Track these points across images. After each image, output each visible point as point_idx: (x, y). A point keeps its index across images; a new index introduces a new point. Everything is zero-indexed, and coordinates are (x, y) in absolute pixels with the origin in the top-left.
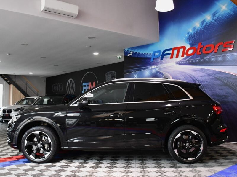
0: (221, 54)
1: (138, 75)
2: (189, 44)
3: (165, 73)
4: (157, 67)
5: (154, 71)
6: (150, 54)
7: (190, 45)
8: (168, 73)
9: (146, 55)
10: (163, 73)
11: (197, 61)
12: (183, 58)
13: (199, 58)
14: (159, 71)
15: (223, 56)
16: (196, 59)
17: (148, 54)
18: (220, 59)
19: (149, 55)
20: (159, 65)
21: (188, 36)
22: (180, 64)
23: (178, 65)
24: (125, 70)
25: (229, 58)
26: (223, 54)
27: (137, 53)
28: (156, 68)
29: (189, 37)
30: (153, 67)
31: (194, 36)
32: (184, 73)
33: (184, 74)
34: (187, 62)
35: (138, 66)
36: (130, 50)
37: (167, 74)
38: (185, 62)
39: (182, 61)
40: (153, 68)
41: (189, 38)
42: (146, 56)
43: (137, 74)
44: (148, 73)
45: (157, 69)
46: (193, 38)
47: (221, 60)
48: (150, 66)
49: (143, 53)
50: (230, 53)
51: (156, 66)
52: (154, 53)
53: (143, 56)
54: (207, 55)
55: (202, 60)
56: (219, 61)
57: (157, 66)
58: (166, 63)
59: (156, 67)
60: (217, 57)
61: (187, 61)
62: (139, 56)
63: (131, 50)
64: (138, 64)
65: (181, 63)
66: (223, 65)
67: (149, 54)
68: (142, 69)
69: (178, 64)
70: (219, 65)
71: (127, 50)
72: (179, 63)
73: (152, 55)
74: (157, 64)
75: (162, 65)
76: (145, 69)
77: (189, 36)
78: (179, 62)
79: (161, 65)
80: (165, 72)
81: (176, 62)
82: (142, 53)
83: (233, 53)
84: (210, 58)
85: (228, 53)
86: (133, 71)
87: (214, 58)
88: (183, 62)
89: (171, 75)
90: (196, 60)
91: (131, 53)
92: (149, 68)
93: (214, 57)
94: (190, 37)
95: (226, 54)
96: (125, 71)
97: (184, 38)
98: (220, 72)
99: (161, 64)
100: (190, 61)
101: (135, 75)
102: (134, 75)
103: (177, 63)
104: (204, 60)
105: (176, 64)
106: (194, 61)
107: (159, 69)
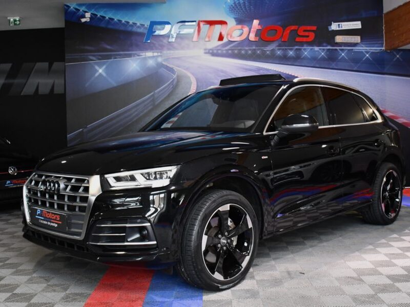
0: (294, 46)
1: (106, 67)
2: (235, 18)
3: (180, 69)
4: (159, 54)
5: (151, 63)
6: (143, 25)
7: (236, 21)
8: (187, 69)
9: (132, 26)
10: (175, 68)
11: (250, 52)
12: (221, 42)
13: (254, 48)
14: (164, 63)
15: (297, 49)
16: (247, 48)
17: (135, 24)
18: (291, 53)
19: (138, 27)
20: (165, 52)
21: (233, 2)
22: (213, 54)
23: (210, 55)
24: (66, 55)
25: (306, 53)
26: (297, 45)
27: (104, 17)
28: (158, 56)
29: (233, 5)
30: (149, 54)
31: (245, 5)
32: (222, 71)
33: (222, 74)
34: (230, 52)
35: (109, 47)
36: (82, 9)
37: (184, 71)
38: (224, 52)
39: (219, 48)
40: (150, 57)
41: (233, 8)
42: (130, 29)
43: (104, 67)
44: (135, 65)
45: (160, 60)
46: (242, 9)
47: (293, 55)
48: (141, 50)
49: (123, 21)
50: (307, 46)
51: (158, 52)
52: (153, 24)
53: (122, 28)
54: (269, 44)
55: (258, 52)
56: (289, 57)
57: (161, 52)
58: (183, 48)
59: (156, 54)
60: (286, 49)
61: (229, 50)
62: (110, 27)
63: (86, 10)
64: (109, 45)
65: (215, 51)
66: (296, 64)
67: (138, 24)
68: (119, 55)
69: (208, 53)
70: (290, 63)
71: (73, 6)
72: (211, 51)
73: (146, 28)
74: (160, 49)
75: (172, 52)
76: (130, 56)
77: (235, 3)
78: (211, 49)
79: (168, 52)
80: (179, 67)
81: (205, 49)
82: (120, 21)
83: (313, 47)
84: (273, 50)
85: (305, 45)
86: (91, 58)
87: (281, 51)
88: (220, 52)
89: (193, 74)
90: (246, 51)
91: (88, 15)
92: (138, 56)
93: (280, 49)
94: (236, 5)
95: (303, 46)
96: (66, 57)
97: (224, 6)
98: (291, 75)
99: (169, 49)
100: (236, 52)
101: (100, 67)
102: (97, 67)
103: (207, 51)
104: (264, 52)
105: (206, 53)
106: (243, 52)
107: (165, 60)
